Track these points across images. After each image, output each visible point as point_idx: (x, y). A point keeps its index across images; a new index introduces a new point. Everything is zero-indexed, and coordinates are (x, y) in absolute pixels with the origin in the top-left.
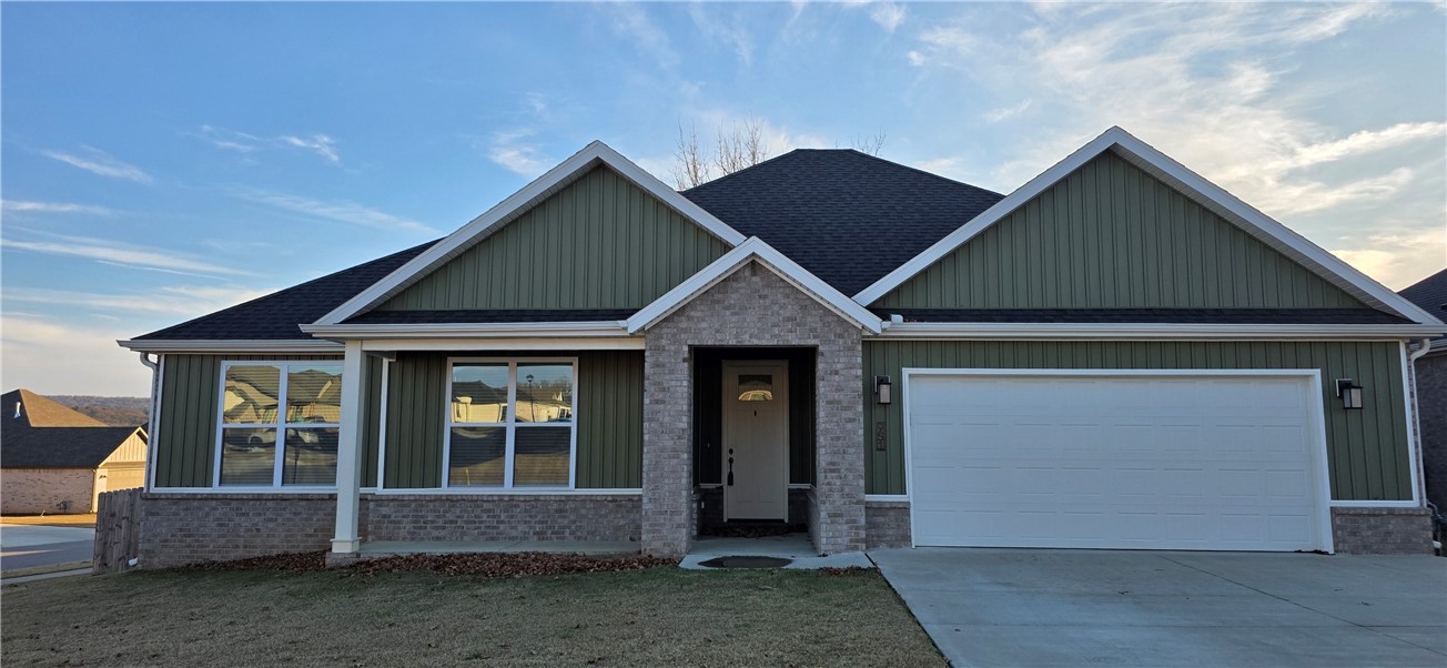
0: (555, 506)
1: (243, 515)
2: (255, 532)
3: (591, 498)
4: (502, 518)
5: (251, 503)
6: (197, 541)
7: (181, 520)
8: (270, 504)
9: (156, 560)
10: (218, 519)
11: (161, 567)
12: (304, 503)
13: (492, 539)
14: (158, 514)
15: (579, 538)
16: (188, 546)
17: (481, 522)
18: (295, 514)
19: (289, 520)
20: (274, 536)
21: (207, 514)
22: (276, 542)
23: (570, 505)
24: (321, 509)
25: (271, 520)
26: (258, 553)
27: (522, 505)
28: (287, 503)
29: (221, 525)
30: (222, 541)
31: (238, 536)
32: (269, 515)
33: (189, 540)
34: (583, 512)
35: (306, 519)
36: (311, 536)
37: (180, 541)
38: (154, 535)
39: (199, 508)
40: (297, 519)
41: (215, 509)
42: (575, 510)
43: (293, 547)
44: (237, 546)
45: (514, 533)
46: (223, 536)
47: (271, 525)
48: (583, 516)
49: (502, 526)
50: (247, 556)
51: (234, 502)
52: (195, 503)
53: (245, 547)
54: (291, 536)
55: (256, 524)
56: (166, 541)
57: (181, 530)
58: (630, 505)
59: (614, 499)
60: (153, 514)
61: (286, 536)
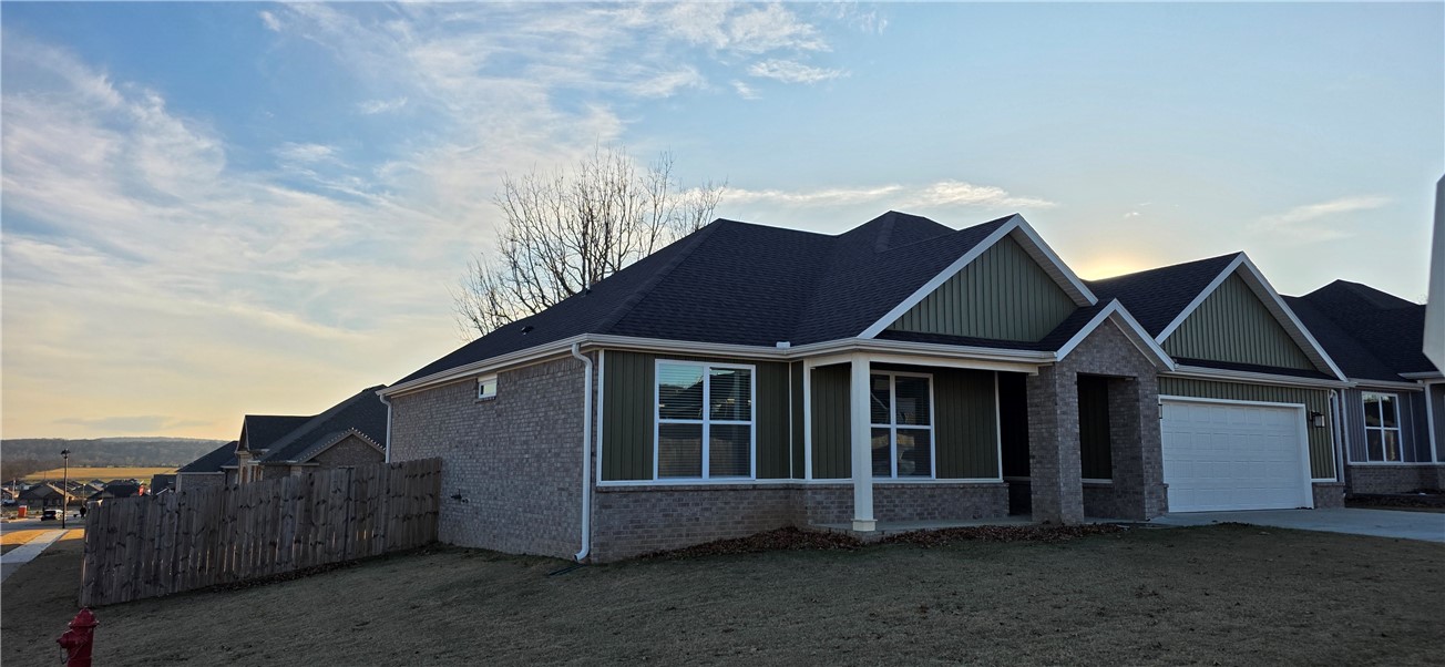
0: (929, 492)
1: (684, 505)
2: (694, 522)
3: (951, 486)
4: (897, 503)
5: (691, 493)
6: (647, 532)
7: (631, 512)
8: (706, 495)
9: (611, 552)
10: (664, 510)
11: (616, 559)
12: (732, 493)
13: (891, 520)
14: (610, 507)
15: (944, 518)
16: (639, 537)
17: (883, 506)
18: (726, 503)
19: (722, 509)
20: (710, 524)
21: (654, 506)
22: (713, 529)
23: (937, 492)
24: (745, 499)
25: (706, 509)
26: (698, 541)
27: (908, 491)
28: (720, 493)
29: (665, 516)
30: (668, 531)
31: (681, 525)
32: (706, 505)
33: (640, 531)
34: (945, 496)
35: (734, 508)
36: (739, 523)
37: (632, 533)
38: (608, 528)
39: (646, 500)
40: (727, 507)
41: (661, 500)
42: (941, 495)
43: (726, 533)
44: (681, 535)
45: (904, 515)
46: (669, 526)
47: (707, 514)
48: (946, 500)
49: (897, 509)
50: (690, 543)
51: (676, 494)
52: (644, 496)
53: (688, 535)
54: (725, 524)
55: (694, 514)
56: (619, 533)
57: (632, 522)
58: (972, 491)
59: (964, 486)
60: (606, 507)
61: (721, 524)
